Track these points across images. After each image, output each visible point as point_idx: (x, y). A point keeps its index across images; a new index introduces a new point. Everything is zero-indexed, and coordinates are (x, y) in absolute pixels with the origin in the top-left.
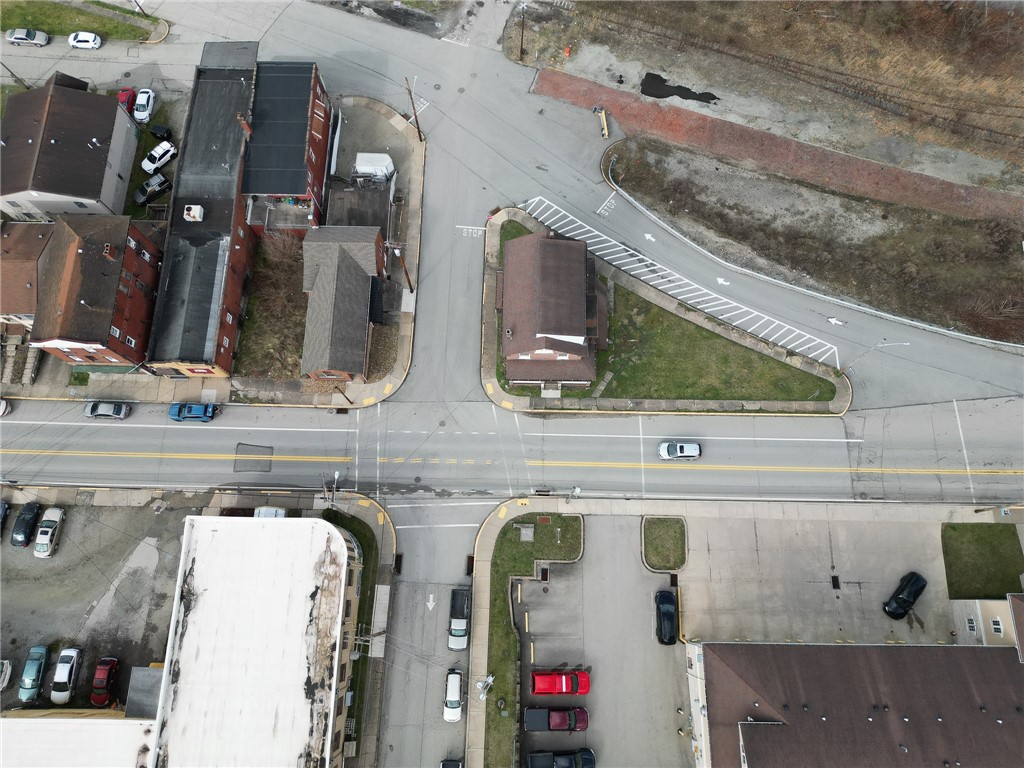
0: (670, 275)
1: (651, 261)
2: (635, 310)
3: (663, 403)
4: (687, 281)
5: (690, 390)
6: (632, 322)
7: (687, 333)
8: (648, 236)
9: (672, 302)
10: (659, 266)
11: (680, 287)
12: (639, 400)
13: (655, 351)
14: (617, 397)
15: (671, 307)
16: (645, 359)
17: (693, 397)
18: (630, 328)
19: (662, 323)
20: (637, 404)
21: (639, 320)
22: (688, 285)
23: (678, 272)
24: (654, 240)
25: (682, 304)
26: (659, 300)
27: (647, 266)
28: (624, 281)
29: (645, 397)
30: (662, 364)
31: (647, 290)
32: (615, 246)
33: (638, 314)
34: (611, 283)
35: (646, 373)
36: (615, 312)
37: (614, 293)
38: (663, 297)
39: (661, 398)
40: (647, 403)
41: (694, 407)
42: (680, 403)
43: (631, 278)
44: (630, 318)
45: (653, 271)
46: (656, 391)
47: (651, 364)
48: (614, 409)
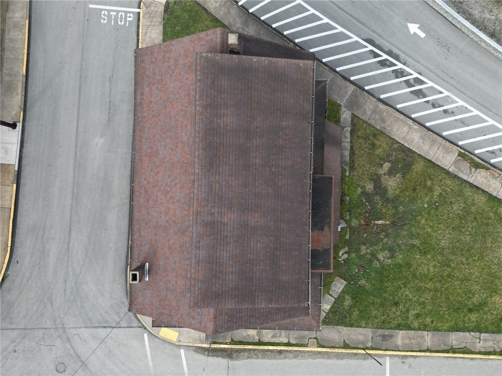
0: (447, 100)
1: (416, 75)
2: (387, 166)
3: (428, 339)
4: (476, 112)
5: (474, 317)
6: (380, 189)
7: (473, 209)
8: (413, 28)
9: (447, 151)
10: (430, 84)
11: (463, 122)
12: (387, 332)
13: (416, 242)
14: (352, 325)
15: (447, 160)
16: (400, 257)
17: (478, 329)
18: (377, 198)
19: (431, 189)
20: (384, 337)
21: (392, 184)
22: (477, 120)
23: (462, 94)
24: (422, 35)
25: (465, 155)
26: (426, 147)
27: (408, 84)
28: (368, 110)
29: (399, 327)
30: (427, 266)
31: (406, 129)
32: (356, 45)
33: (391, 173)
34: (346, 115)
35: (400, 283)
36: (352, 168)
37: (352, 132)
38: (434, 142)
39: (424, 327)
40: (401, 337)
41: (480, 346)
42: (455, 339)
43: (381, 106)
44: (376, 180)
45: (419, 94)
46: (418, 316)
47: (409, 265)
48: (346, 346)
